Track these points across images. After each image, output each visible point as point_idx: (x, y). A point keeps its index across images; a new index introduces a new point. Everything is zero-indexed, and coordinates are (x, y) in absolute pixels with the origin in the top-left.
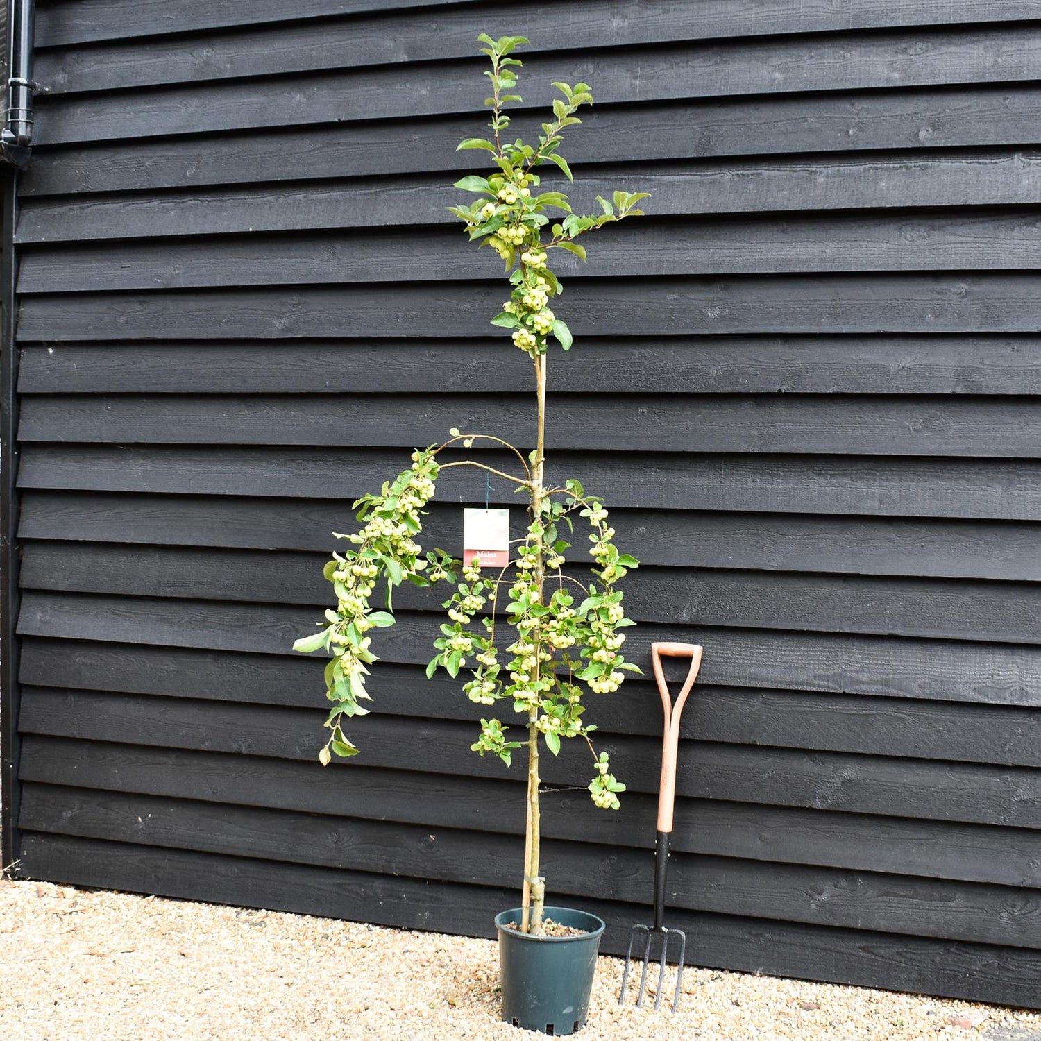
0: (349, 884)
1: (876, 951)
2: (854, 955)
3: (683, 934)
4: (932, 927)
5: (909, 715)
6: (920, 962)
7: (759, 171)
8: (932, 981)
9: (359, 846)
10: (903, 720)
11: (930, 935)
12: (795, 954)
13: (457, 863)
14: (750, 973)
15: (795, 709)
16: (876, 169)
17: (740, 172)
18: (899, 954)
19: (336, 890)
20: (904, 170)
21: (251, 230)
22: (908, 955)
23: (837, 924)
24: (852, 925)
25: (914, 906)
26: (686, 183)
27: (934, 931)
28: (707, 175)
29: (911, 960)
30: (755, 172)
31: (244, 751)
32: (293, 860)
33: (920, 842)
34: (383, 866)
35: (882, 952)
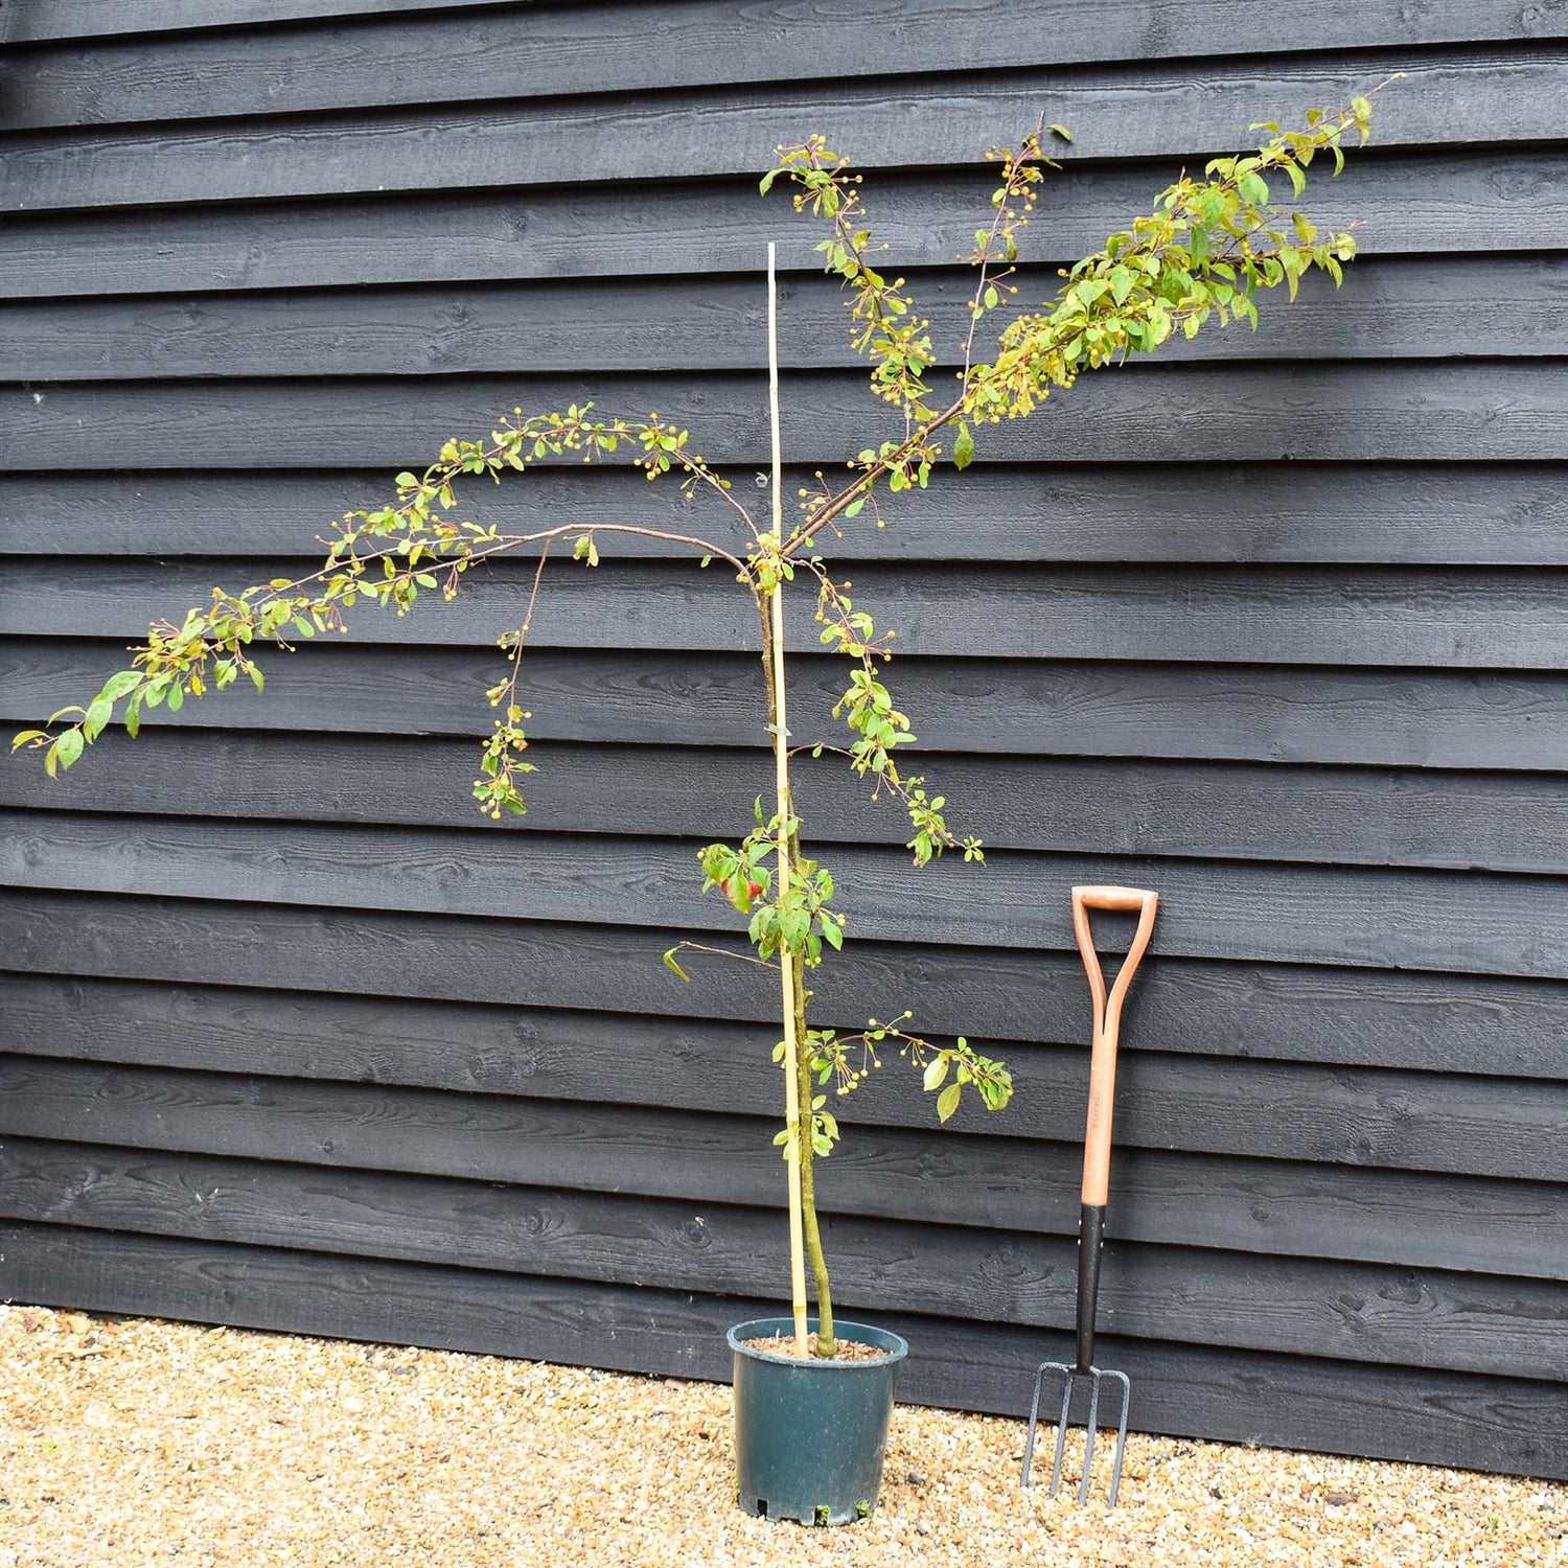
0: (557, 1302)
1: (1452, 1405)
2: (1416, 1412)
3: (1125, 1378)
4: (1547, 1364)
5: (1505, 1004)
6: (1527, 1422)
7: (1249, 82)
8: (1547, 1456)
9: (576, 1238)
10: (1495, 1013)
11: (1544, 1377)
12: (1316, 1412)
13: (742, 1264)
14: (1239, 1444)
15: (1313, 996)
16: (1449, 76)
17: (1216, 84)
18: (1492, 1409)
19: (536, 1312)
20: (1497, 77)
21: (381, 188)
22: (1507, 1412)
23: (1386, 1359)
24: (1412, 1361)
25: (1516, 1328)
26: (1126, 103)
27: (1550, 1369)
28: (1161, 89)
29: (1511, 1419)
30: (1243, 82)
31: (378, 1079)
32: (462, 1263)
33: (1526, 1219)
34: (616, 1270)
35: (1463, 1406)
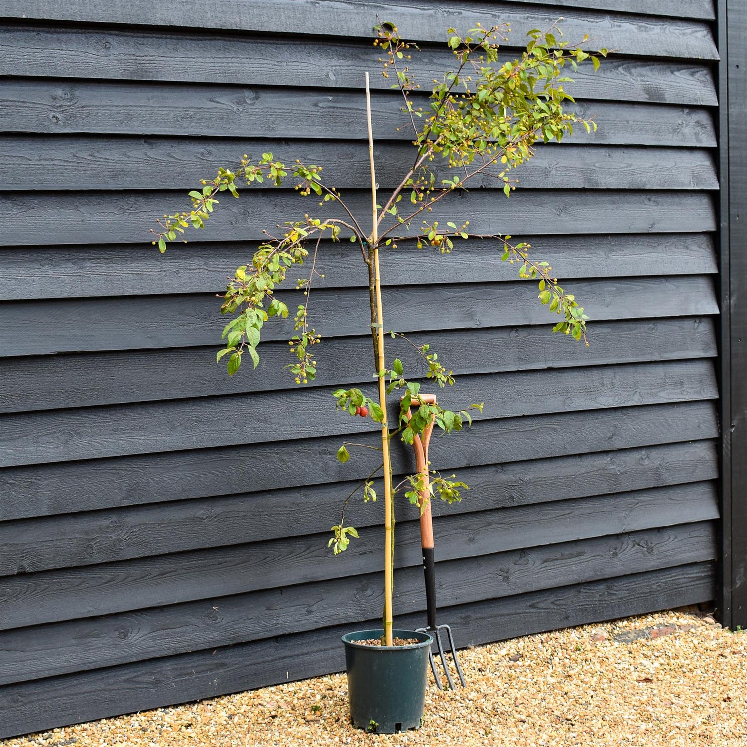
1: (539, 605)
2: (527, 613)
4: (575, 577)
5: (557, 425)
6: (565, 605)
7: (459, 11)
8: (573, 617)
9: (150, 635)
10: (555, 429)
11: (575, 583)
12: (492, 624)
13: (242, 626)
14: (466, 649)
15: (490, 434)
16: (532, 18)
17: (447, 10)
18: (553, 603)
20: (548, 21)
21: (24, 17)
22: (558, 602)
23: (521, 592)
24: (530, 590)
25: (563, 565)
26: (412, 15)
27: (576, 579)
28: (425, 10)
29: (559, 605)
30: (457, 11)
33: (564, 517)
35: (542, 605)
